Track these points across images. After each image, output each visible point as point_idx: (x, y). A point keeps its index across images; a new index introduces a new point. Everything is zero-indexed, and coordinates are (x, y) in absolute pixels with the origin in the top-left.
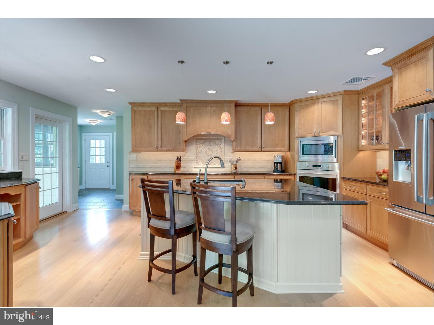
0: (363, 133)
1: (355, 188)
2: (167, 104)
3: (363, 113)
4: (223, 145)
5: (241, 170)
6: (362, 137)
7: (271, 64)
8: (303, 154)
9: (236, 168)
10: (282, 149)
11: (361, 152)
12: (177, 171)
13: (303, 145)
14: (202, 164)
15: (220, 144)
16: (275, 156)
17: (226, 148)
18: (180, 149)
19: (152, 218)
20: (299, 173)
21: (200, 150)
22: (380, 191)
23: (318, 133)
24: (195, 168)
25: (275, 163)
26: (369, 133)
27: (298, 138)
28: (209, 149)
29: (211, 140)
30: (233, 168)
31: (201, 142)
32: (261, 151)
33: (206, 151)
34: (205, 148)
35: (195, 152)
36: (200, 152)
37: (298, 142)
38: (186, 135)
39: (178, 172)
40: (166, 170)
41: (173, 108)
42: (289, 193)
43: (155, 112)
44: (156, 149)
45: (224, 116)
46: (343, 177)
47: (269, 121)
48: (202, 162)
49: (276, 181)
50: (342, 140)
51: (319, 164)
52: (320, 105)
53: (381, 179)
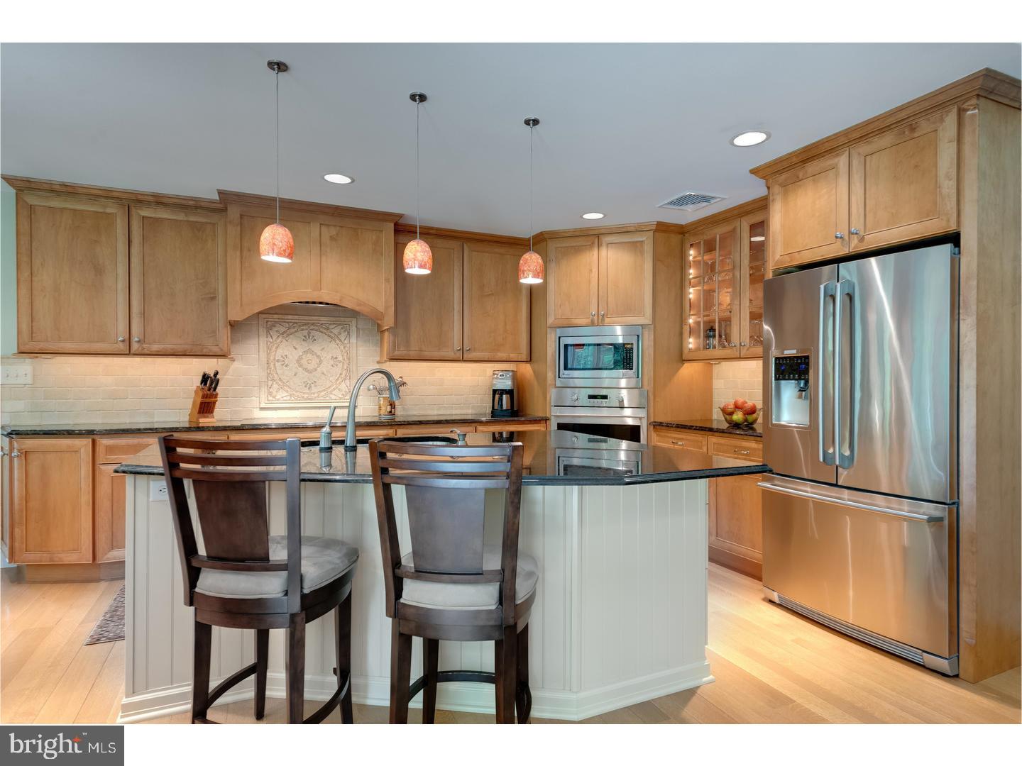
0: (691, 321)
1: (682, 445)
2: (165, 200)
3: (691, 277)
4: (353, 340)
5: (405, 414)
6: (689, 329)
7: (534, 125)
8: (566, 368)
9: (392, 405)
10: (513, 356)
11: (686, 365)
12: (201, 420)
13: (566, 346)
14: (289, 398)
15: (342, 337)
16: (494, 374)
17: (361, 350)
18: (215, 350)
19: (203, 569)
20: (558, 415)
21: (280, 353)
22: (736, 447)
23: (600, 317)
24: (262, 409)
25: (495, 391)
26: (704, 322)
27: (555, 327)
28: (309, 351)
29: (313, 324)
30: (383, 408)
31: (282, 329)
32: (463, 360)
33: (300, 358)
34: (296, 349)
35: (264, 359)
36: (278, 361)
37: (553, 339)
38: (241, 305)
39: (204, 421)
40: (156, 420)
41: (186, 216)
42: (530, 469)
43: (119, 221)
44: (122, 347)
45: (417, 251)
46: (655, 422)
47: (530, 276)
48: (287, 392)
49: (497, 438)
50: (652, 337)
51: (604, 392)
52: (604, 251)
53: (730, 422)
